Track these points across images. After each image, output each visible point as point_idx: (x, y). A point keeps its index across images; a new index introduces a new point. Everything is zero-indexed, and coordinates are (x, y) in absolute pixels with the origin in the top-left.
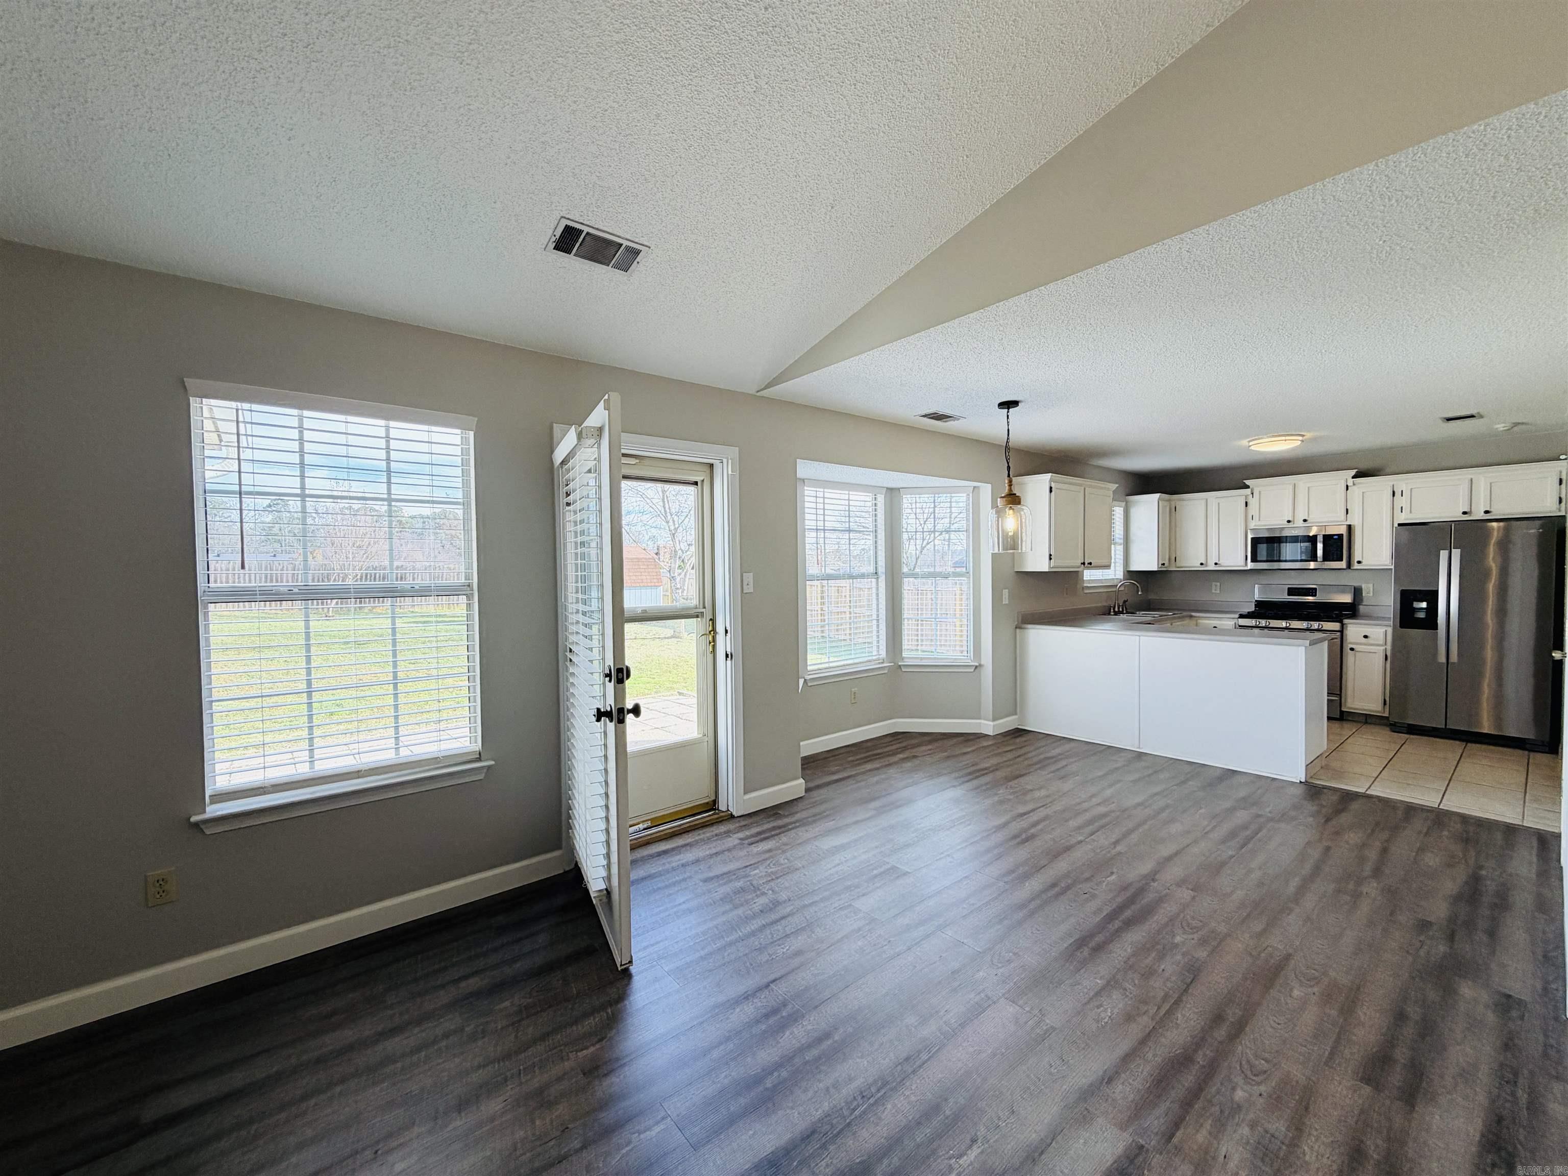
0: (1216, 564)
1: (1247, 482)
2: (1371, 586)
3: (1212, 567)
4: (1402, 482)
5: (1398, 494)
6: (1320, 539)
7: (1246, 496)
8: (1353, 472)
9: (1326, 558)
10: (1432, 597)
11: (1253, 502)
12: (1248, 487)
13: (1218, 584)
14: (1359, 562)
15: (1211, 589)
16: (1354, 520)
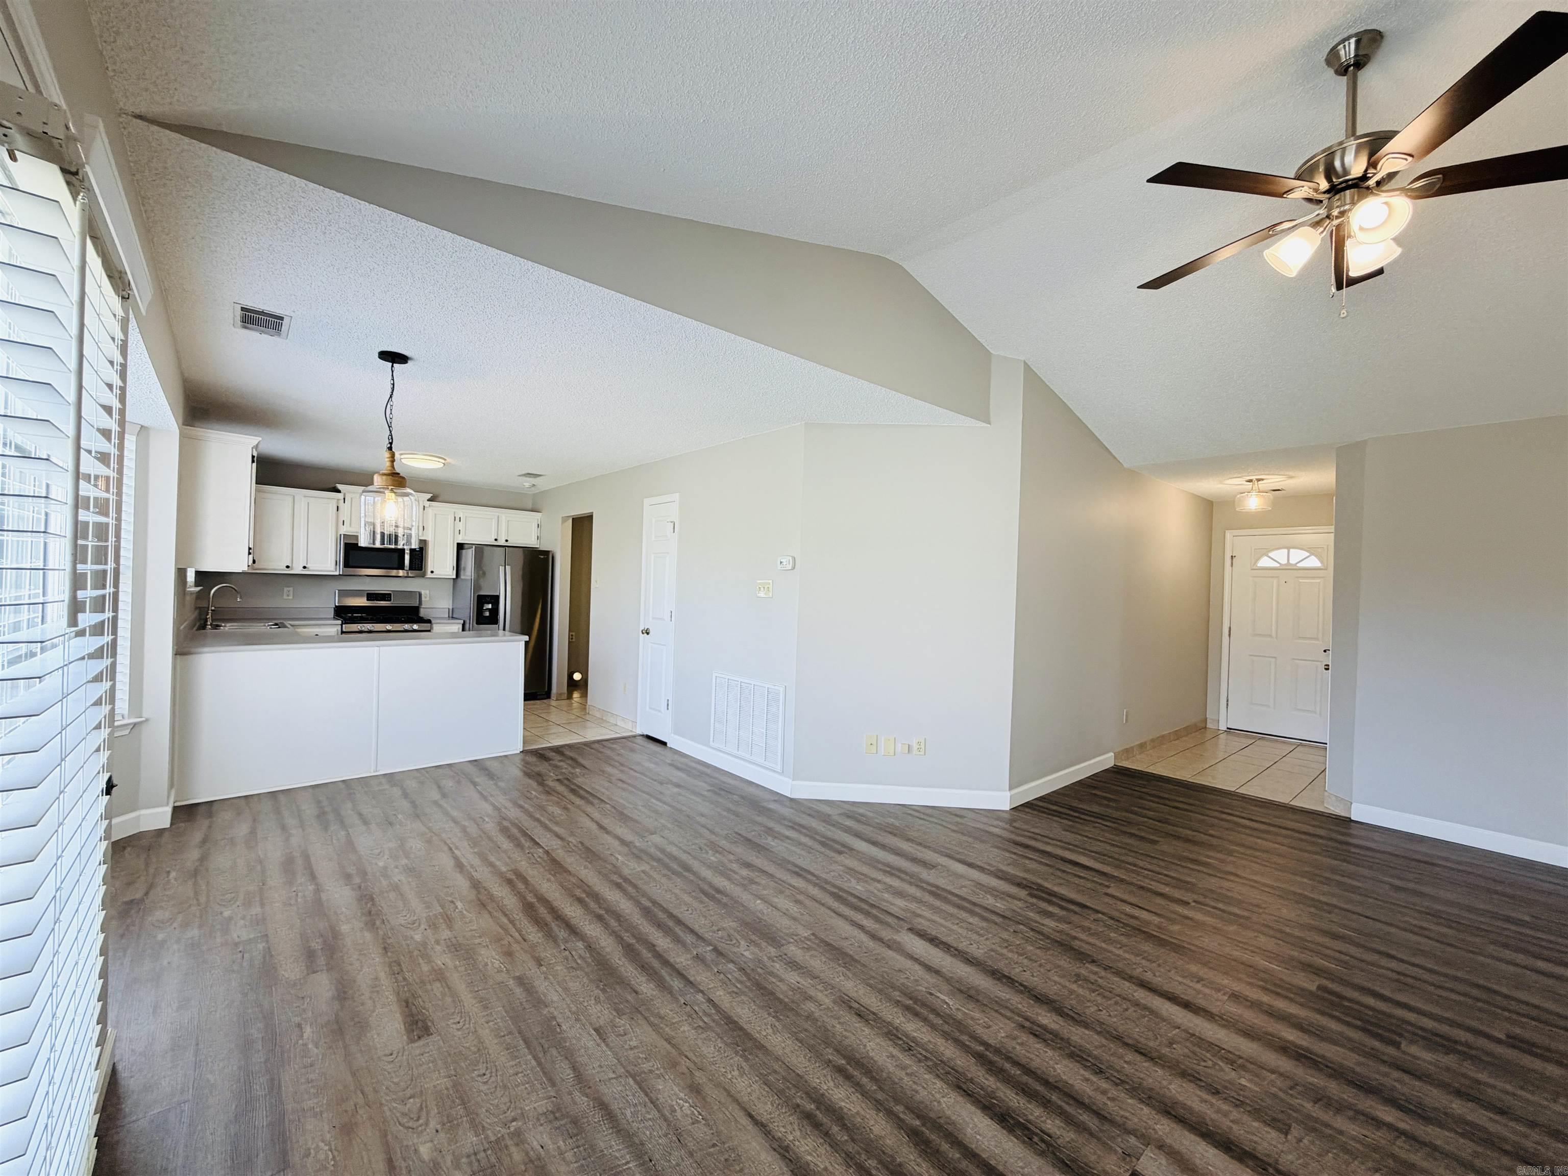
0: (305, 567)
1: (340, 487)
2: (428, 592)
3: (298, 570)
4: (461, 511)
5: (457, 519)
6: (407, 552)
7: (338, 500)
8: (429, 496)
9: (411, 568)
10: (495, 600)
11: (345, 508)
12: (339, 491)
13: (291, 589)
14: (432, 572)
15: (282, 595)
16: (428, 536)
